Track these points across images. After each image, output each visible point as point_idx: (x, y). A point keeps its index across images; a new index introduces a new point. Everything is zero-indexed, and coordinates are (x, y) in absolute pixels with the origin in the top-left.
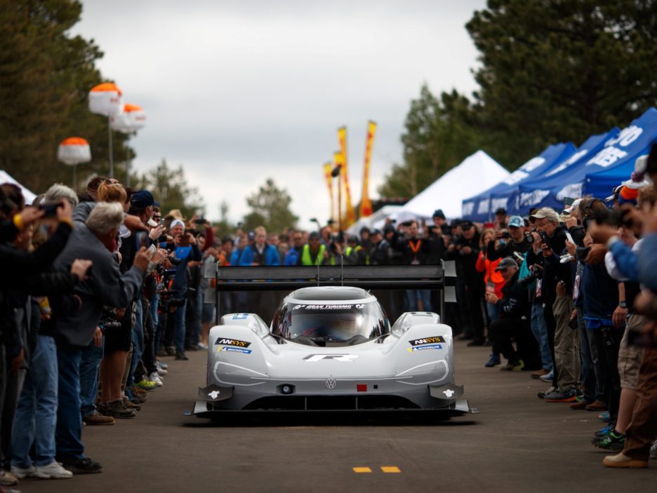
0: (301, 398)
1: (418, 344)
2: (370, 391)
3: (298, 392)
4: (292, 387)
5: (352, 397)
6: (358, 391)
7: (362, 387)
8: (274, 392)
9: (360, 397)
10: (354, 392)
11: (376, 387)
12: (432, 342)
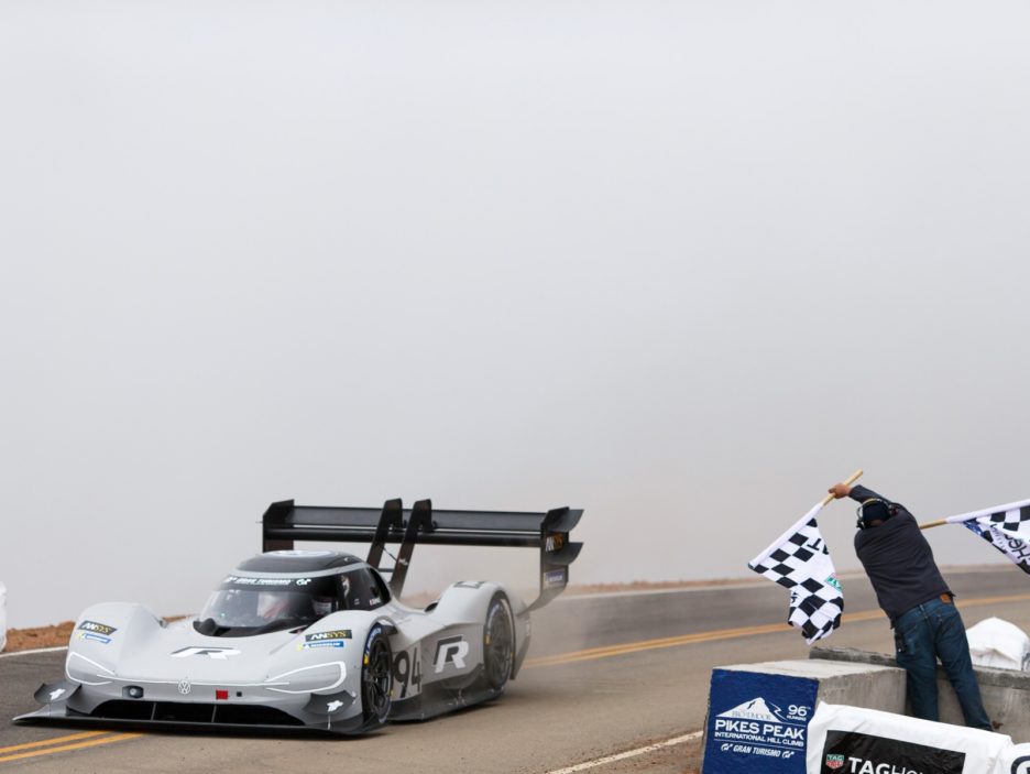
0: (150, 704)
1: (315, 639)
2: (232, 700)
3: (147, 697)
4: (140, 690)
5: (209, 707)
6: (217, 698)
7: (222, 694)
8: (119, 695)
9: (219, 706)
10: (212, 699)
11: (239, 694)
12: (334, 637)
